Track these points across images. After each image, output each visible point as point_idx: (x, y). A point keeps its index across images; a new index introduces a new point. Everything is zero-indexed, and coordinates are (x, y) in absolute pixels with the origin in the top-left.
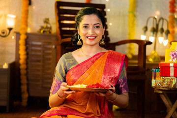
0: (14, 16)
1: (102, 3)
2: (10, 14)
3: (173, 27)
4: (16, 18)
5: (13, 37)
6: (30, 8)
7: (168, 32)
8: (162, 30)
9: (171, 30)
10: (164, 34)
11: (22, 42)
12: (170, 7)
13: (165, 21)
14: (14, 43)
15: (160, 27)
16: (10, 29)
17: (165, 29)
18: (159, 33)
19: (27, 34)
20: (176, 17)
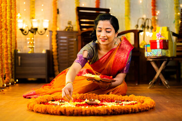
0: (48, 21)
1: (107, 8)
2: (45, 19)
3: (155, 25)
4: (49, 22)
5: (47, 36)
6: (58, 15)
7: (152, 28)
8: (148, 27)
9: (154, 27)
10: (150, 29)
11: (54, 37)
12: (153, 12)
13: (150, 20)
14: (48, 40)
15: (146, 25)
16: (46, 29)
17: (150, 26)
18: (146, 29)
19: (57, 31)
20: (156, 18)
